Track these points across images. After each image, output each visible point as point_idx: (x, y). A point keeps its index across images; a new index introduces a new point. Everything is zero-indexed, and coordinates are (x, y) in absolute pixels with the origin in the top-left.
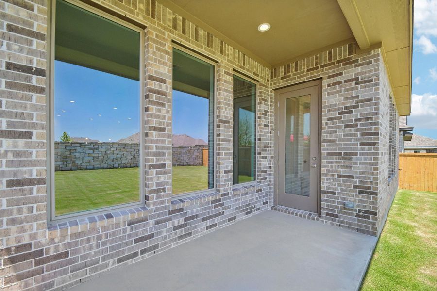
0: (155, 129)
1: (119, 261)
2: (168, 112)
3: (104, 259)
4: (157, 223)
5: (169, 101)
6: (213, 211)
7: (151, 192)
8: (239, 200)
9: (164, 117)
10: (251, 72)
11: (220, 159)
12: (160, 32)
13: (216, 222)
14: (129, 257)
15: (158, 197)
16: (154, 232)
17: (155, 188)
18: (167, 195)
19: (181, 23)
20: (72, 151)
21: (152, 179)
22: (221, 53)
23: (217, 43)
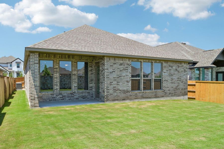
0: (56, 78)
1: (49, 100)
2: (58, 74)
3: (47, 99)
4: (56, 95)
5: (58, 72)
6: (70, 96)
7: (55, 90)
8: (80, 94)
9: (57, 76)
10: (84, 60)
11: (72, 84)
12: (56, 60)
13: (71, 98)
14: (51, 100)
15: (56, 91)
16: (55, 97)
17: (55, 89)
18: (58, 91)
19: (61, 56)
20: (47, 80)
21: (55, 87)
22: (73, 58)
23: (71, 57)
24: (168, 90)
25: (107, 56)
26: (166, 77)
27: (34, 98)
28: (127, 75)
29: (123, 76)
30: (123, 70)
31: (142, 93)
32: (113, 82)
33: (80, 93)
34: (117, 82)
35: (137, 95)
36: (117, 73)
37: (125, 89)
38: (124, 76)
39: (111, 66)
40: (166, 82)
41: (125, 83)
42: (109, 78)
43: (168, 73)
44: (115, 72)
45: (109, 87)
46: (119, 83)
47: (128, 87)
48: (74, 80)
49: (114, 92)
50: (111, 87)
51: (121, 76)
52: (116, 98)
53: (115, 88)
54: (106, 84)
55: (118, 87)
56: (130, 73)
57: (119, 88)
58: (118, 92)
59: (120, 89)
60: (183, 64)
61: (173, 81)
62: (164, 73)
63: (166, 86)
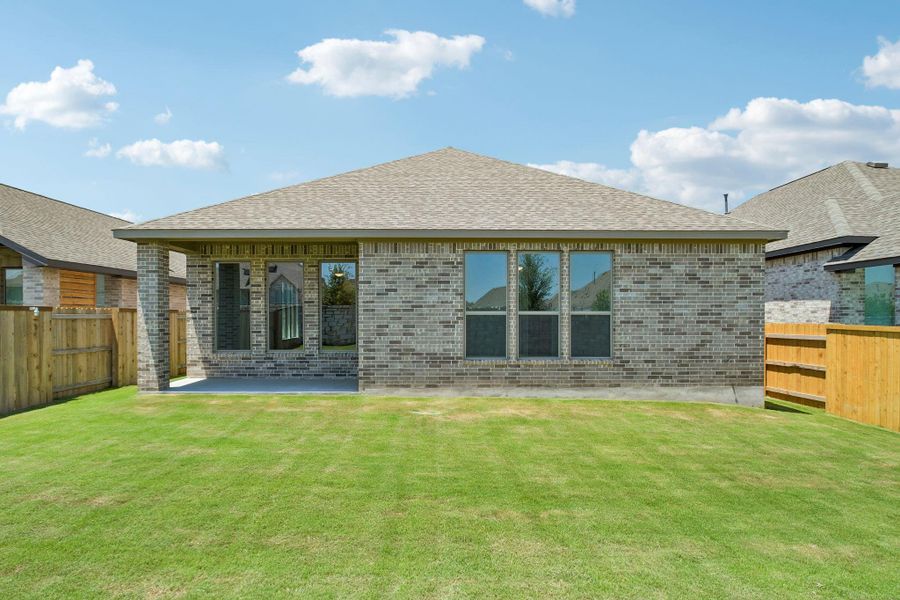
0: (255, 312)
1: (238, 375)
2: (262, 302)
4: (257, 362)
5: (262, 296)
6: (297, 365)
7: (253, 345)
8: (326, 362)
9: (260, 305)
13: (301, 373)
14: (242, 375)
15: (257, 349)
16: (255, 366)
17: (255, 343)
18: (262, 349)
19: (271, 249)
21: (254, 338)
22: (305, 253)
23: (300, 249)
24: (646, 362)
25: (367, 240)
26: (635, 306)
27: (147, 365)
28: (447, 302)
29: (429, 306)
30: (427, 282)
31: (510, 366)
32: (387, 326)
33: (326, 358)
34: (404, 326)
35: (490, 374)
36: (406, 293)
37: (438, 349)
38: (434, 306)
39: (381, 271)
40: (630, 327)
41: (435, 330)
42: (373, 310)
43: (643, 291)
44: (395, 290)
45: (372, 342)
46: (412, 330)
47: (448, 342)
48: (309, 319)
49: (393, 358)
50: (381, 342)
51: (421, 306)
52: (401, 378)
53: (396, 346)
54: (362, 330)
55: (410, 342)
56: (457, 294)
57: (413, 345)
58: (409, 358)
59: (418, 349)
60: (735, 251)
61: (672, 326)
62: (621, 290)
63: (635, 344)
